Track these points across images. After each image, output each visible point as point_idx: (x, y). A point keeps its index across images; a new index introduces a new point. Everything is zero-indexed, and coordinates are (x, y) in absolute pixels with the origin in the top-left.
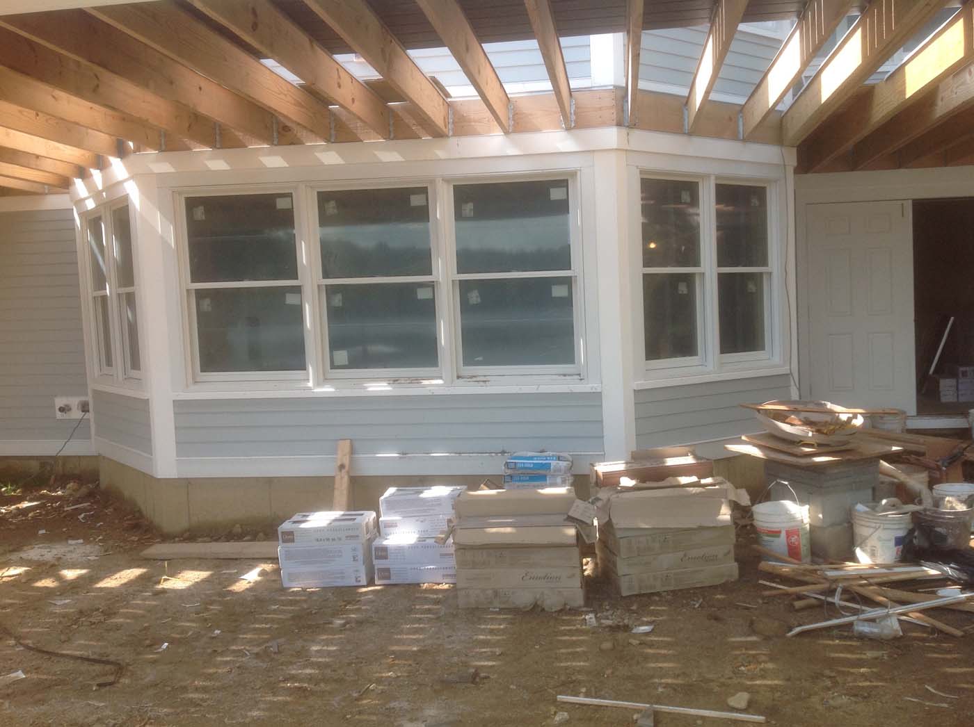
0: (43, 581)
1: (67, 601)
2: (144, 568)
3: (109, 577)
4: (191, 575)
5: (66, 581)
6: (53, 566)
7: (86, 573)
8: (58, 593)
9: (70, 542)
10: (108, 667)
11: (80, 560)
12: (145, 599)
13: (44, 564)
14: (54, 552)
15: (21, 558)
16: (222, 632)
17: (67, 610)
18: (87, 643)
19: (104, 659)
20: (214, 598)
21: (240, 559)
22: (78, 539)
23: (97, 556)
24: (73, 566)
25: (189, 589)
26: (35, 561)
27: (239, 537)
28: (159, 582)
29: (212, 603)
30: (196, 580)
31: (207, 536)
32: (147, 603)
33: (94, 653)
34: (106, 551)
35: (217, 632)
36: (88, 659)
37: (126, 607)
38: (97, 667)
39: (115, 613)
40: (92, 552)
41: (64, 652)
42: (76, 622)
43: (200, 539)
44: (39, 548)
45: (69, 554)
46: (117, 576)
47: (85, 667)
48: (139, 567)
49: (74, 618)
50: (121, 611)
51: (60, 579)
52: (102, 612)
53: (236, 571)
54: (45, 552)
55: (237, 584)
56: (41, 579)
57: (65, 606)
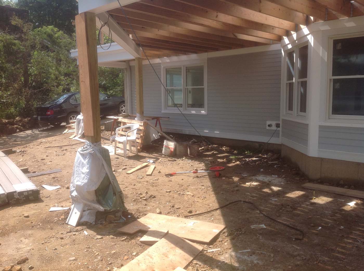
0: (266, 189)
1: (276, 199)
2: (304, 192)
3: (290, 193)
4: (324, 199)
5: (274, 191)
6: (268, 184)
7: (281, 190)
8: (272, 196)
9: (273, 176)
10: (298, 232)
11: (278, 184)
12: (307, 205)
13: (265, 183)
14: (268, 179)
15: (256, 179)
16: (344, 227)
17: (277, 203)
18: (287, 219)
19: (295, 228)
20: (337, 211)
21: (345, 195)
22: (276, 175)
23: (284, 183)
24: (275, 186)
25: (325, 204)
26: (262, 181)
27: (342, 186)
28: (312, 199)
29: (337, 213)
30: (327, 201)
31: (328, 183)
32: (308, 207)
33: (291, 224)
34: (287, 182)
35: (342, 227)
36: (288, 226)
37: (300, 207)
38: (293, 231)
39: (296, 209)
40: (282, 181)
41: (279, 221)
42: (281, 209)
43: (325, 184)
44: (262, 176)
45: (273, 180)
46: (294, 193)
47: (288, 229)
48: (301, 191)
49: (280, 207)
50: (299, 208)
51: (271, 189)
52: (291, 207)
53: (344, 201)
54: (264, 178)
55: (346, 207)
56: (265, 188)
57: (276, 201)
